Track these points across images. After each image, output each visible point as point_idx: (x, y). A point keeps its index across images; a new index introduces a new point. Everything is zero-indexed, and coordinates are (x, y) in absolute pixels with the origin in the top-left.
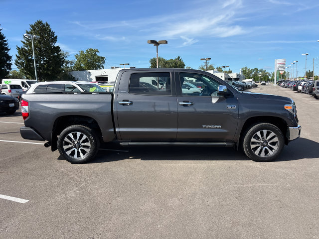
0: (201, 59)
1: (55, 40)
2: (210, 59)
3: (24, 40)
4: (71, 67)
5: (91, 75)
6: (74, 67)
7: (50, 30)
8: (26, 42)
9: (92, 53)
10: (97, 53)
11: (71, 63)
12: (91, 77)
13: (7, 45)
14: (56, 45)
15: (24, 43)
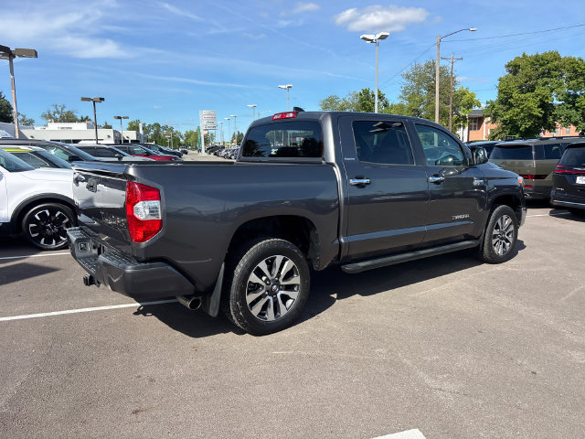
0: (84, 99)
2: (102, 99)
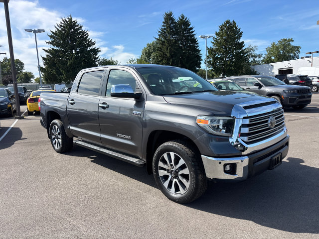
1: (240, 35)
3: (213, 41)
4: (259, 61)
5: (273, 68)
6: (263, 61)
7: (236, 28)
8: (215, 42)
9: (286, 43)
10: (291, 43)
11: (260, 56)
12: (273, 71)
13: (198, 46)
14: (241, 41)
15: (213, 43)
